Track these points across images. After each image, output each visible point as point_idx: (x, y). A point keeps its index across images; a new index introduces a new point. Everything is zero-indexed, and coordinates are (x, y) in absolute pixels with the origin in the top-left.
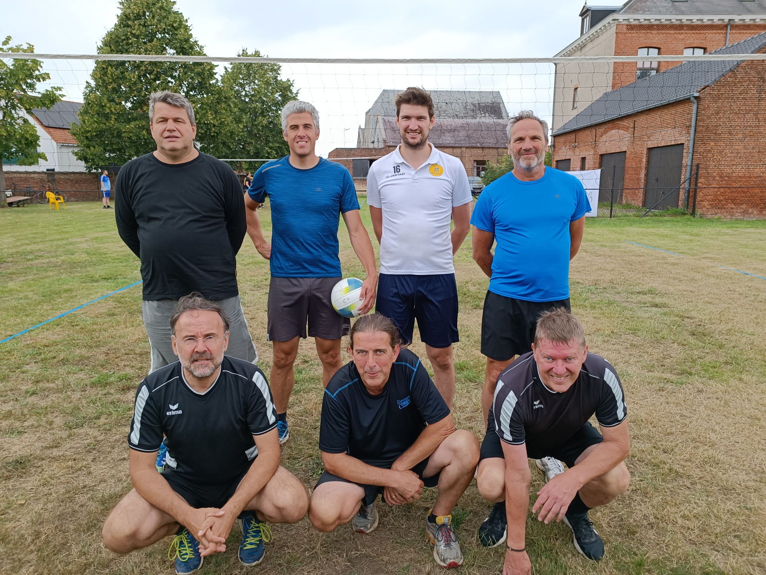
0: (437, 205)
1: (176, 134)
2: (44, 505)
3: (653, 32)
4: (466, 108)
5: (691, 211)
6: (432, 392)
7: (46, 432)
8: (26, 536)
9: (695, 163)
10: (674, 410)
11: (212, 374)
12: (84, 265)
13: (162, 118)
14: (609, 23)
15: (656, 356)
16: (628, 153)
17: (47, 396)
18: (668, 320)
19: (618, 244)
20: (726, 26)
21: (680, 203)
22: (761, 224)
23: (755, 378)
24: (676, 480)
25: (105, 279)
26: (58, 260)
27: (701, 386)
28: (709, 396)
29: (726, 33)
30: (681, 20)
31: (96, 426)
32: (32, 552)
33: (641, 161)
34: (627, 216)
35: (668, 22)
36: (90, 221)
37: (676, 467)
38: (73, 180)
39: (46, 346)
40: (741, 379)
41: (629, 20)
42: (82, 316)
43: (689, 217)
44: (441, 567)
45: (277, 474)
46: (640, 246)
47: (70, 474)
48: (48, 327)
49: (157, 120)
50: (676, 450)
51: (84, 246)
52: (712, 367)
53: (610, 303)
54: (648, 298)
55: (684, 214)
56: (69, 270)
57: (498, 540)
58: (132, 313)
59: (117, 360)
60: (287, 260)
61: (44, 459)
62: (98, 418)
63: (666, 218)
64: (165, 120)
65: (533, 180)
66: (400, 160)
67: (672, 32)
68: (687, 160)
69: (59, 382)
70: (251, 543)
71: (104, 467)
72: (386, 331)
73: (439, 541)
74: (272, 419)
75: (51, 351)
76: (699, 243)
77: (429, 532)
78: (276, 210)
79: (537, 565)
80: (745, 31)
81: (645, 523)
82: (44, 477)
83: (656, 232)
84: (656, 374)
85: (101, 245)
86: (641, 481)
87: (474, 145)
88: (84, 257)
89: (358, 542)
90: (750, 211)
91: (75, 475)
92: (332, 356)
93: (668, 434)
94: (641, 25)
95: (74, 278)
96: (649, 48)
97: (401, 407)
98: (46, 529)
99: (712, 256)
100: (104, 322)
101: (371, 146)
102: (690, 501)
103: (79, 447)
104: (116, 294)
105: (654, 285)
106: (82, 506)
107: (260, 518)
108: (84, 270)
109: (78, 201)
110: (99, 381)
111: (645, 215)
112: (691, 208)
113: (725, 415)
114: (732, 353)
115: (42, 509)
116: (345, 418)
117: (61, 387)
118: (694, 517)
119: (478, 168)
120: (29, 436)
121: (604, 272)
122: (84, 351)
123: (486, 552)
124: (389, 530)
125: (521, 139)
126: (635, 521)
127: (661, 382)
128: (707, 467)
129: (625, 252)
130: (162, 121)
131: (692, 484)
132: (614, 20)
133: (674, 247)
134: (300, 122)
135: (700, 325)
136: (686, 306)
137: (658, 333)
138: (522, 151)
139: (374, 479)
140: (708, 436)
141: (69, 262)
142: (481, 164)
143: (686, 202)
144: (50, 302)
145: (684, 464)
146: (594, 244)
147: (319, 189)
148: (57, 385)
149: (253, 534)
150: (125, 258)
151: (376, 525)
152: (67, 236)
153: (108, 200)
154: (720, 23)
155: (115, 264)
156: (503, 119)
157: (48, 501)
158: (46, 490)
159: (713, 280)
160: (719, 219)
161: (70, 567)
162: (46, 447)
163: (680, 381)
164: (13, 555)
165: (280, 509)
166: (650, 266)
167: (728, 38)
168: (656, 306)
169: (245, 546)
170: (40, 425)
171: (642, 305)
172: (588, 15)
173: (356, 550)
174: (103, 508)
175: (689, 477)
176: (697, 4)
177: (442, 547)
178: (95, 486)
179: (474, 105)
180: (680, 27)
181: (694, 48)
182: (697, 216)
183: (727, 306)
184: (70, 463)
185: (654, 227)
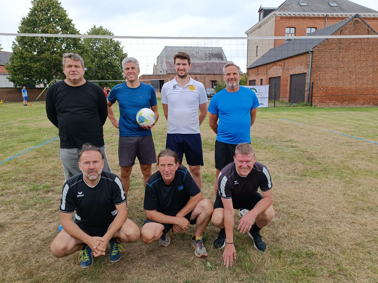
0: (192, 103)
1: (76, 73)
2: (15, 243)
3: (292, 20)
4: (206, 55)
5: (310, 104)
6: (193, 183)
7: (11, 212)
8: (9, 256)
9: (312, 81)
10: (298, 190)
11: (97, 178)
12: (17, 134)
13: (69, 65)
14: (272, 16)
15: (291, 169)
16: (281, 77)
17: (9, 196)
18: (297, 153)
19: (277, 120)
20: (325, 18)
21: (305, 100)
22: (342, 109)
23: (333, 177)
24: (297, 219)
25: (29, 141)
26: (4, 132)
27: (310, 181)
28: (313, 185)
29: (325, 21)
30: (305, 15)
31: (35, 208)
32: (12, 263)
33: (287, 81)
34: (282, 106)
35: (299, 16)
36: (17, 112)
37: (297, 214)
38: (7, 91)
39: (4, 173)
40: (327, 177)
41: (281, 14)
42: (20, 159)
43: (309, 107)
44: (198, 257)
45: (126, 221)
46: (287, 120)
47: (25, 230)
48: (4, 164)
49: (67, 66)
50: (298, 207)
51: (16, 125)
52: (315, 173)
53: (273, 146)
54: (289, 144)
55: (307, 105)
56: (10, 137)
57: (222, 246)
58: (46, 157)
59: (41, 179)
60: (127, 129)
61: (12, 224)
62: (35, 205)
63: (299, 107)
64: (71, 66)
65: (235, 92)
66: (176, 83)
67: (301, 20)
68: (308, 81)
69: (14, 190)
70: (114, 253)
71: (41, 226)
72: (173, 156)
73: (197, 247)
74: (123, 198)
75: (7, 176)
76: (313, 119)
77: (192, 244)
78: (121, 106)
79: (238, 254)
80: (333, 20)
81: (283, 236)
82: (13, 231)
83: (295, 114)
84: (291, 176)
85: (25, 124)
86: (282, 220)
87: (210, 73)
88: (17, 130)
89: (162, 250)
90: (337, 103)
91: (28, 230)
92: (148, 172)
93: (295, 201)
94: (287, 17)
95: (13, 141)
96: (290, 27)
97: (180, 189)
98: (18, 253)
99: (318, 124)
100: (32, 162)
101: (160, 74)
102: (302, 227)
103: (28, 218)
104: (36, 148)
105: (292, 138)
106: (33, 243)
107: (118, 241)
108: (18, 137)
109: (9, 102)
110: (34, 188)
111: (290, 106)
112: (310, 103)
113: (319, 192)
114: (324, 166)
115: (14, 245)
116: (156, 195)
117: (15, 192)
118: (304, 233)
119: (212, 84)
120: (3, 214)
121: (270, 132)
122: (24, 175)
123: (217, 251)
124: (175, 245)
125: (229, 74)
126: (279, 236)
127: (293, 180)
128: (310, 213)
129: (280, 123)
130: (69, 67)
131: (304, 220)
132: (274, 14)
133: (302, 121)
134: (130, 66)
135: (311, 155)
136: (305, 147)
137: (293, 159)
138: (230, 79)
139: (168, 221)
140: (311, 201)
141: (10, 133)
142: (214, 83)
143: (308, 100)
144: (3, 152)
145: (301, 212)
146: (266, 120)
147: (141, 97)
148: (13, 191)
149: (115, 249)
150: (38, 130)
151: (169, 243)
152: (7, 120)
153: (26, 102)
154: (322, 16)
155: (34, 134)
156: (224, 60)
157: (17, 242)
158: (15, 237)
159: (318, 135)
160: (323, 107)
161: (32, 267)
162: (12, 219)
163: (301, 179)
164: (4, 264)
165: (128, 236)
166: (291, 129)
167: (326, 23)
168: (293, 147)
169: (112, 254)
170: (8, 209)
171: (287, 147)
172: (262, 12)
173: (161, 253)
174: (44, 243)
175: (302, 217)
176: (312, 7)
177: (198, 249)
178: (38, 234)
179: (210, 54)
180: (304, 18)
181: (311, 28)
182: (313, 106)
183: (323, 146)
184: (25, 225)
185: (294, 112)
